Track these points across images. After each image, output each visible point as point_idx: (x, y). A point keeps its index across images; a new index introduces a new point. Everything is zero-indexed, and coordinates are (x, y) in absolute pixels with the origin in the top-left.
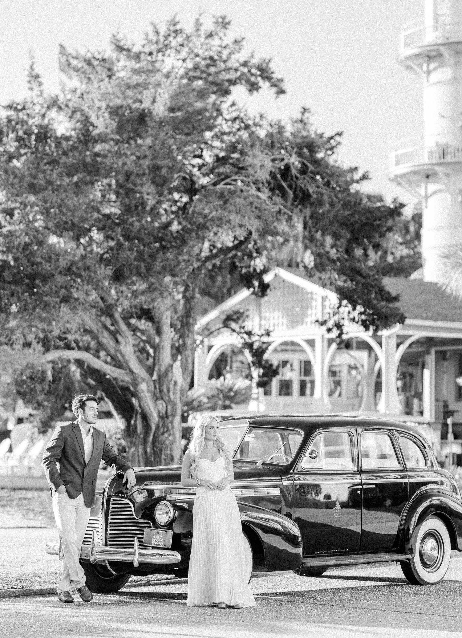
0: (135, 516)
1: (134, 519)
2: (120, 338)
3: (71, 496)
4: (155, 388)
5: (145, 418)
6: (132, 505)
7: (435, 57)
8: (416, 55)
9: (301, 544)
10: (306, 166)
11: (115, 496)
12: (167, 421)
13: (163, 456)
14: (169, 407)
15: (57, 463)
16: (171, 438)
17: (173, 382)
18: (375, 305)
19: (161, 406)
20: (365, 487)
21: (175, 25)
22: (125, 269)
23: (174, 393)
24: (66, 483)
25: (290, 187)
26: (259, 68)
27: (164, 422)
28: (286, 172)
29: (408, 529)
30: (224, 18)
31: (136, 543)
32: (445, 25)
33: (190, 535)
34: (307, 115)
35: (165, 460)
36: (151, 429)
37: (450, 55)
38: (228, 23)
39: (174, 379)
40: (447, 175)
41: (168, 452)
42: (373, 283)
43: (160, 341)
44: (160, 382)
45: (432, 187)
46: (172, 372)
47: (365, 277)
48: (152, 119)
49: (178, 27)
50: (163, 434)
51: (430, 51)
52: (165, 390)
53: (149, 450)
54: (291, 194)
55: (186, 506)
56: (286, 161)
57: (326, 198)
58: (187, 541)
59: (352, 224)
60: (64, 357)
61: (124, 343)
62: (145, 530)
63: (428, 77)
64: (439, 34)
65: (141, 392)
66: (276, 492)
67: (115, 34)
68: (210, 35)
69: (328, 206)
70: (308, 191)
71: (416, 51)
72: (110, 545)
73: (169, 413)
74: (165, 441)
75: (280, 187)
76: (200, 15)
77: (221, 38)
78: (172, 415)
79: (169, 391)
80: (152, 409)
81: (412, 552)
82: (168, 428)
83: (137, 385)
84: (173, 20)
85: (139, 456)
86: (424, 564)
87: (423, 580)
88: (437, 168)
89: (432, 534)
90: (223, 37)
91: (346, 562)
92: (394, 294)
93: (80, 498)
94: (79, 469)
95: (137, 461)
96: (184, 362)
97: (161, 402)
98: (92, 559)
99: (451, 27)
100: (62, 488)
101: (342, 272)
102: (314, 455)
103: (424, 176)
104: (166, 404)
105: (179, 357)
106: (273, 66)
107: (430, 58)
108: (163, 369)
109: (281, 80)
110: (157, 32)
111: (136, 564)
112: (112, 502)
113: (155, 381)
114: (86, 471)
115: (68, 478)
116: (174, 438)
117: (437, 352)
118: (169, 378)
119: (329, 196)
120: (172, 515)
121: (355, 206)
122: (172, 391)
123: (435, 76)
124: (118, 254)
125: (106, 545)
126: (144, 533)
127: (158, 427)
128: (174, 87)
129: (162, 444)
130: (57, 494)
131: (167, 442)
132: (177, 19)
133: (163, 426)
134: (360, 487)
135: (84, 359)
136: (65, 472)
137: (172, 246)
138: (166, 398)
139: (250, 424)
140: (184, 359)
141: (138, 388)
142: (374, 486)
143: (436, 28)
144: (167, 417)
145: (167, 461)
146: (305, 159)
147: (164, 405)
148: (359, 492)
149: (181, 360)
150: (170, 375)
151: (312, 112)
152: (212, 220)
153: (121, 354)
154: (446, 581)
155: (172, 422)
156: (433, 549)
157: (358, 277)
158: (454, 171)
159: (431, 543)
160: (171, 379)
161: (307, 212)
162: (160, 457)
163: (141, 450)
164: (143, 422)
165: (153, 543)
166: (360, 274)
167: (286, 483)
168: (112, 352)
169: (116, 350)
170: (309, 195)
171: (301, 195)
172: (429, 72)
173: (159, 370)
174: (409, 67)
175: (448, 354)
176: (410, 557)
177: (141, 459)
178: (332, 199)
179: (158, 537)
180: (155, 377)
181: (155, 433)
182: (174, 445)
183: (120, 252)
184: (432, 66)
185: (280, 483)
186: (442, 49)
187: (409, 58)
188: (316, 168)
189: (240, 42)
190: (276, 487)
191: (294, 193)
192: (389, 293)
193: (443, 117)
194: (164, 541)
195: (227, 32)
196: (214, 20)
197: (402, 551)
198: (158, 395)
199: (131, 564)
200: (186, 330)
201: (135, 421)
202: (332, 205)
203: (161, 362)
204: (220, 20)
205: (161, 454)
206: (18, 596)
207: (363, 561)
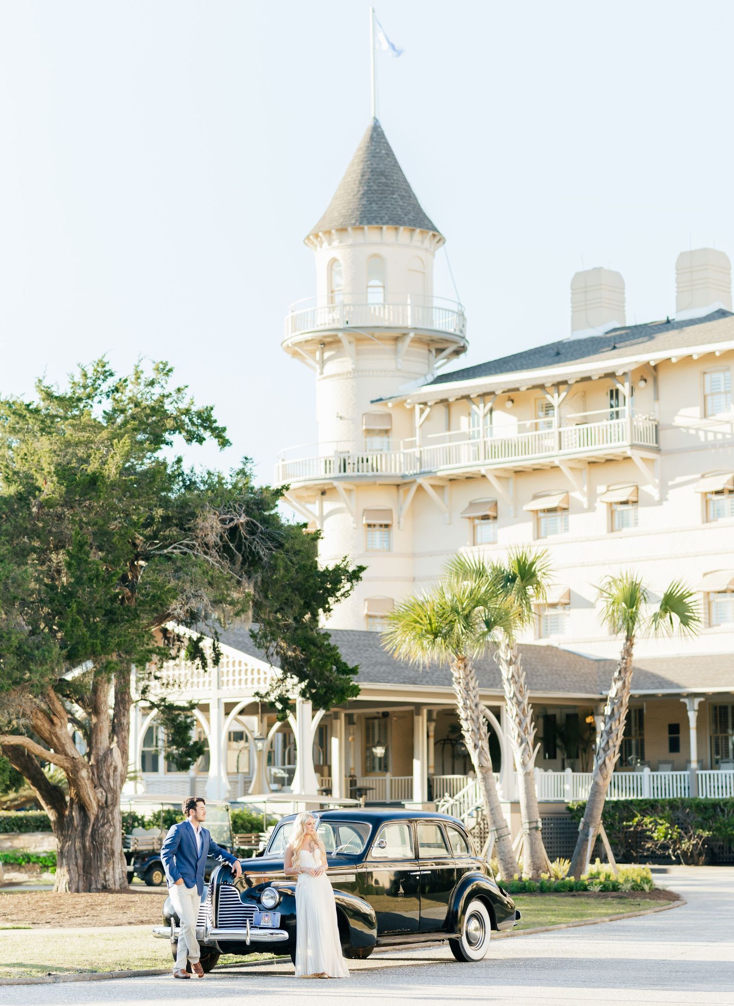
0: (241, 902)
1: (240, 904)
2: (55, 720)
3: (188, 886)
4: (93, 774)
5: (83, 808)
6: (238, 892)
7: (331, 343)
8: (307, 341)
9: (376, 925)
10: (255, 525)
11: (224, 884)
12: (107, 811)
13: (104, 851)
14: (109, 796)
15: (174, 857)
16: (111, 830)
17: (112, 767)
18: (328, 677)
19: (100, 794)
20: (422, 873)
21: (104, 366)
22: (80, 648)
23: (115, 781)
24: (184, 876)
25: (239, 549)
26: (199, 415)
27: (104, 812)
28: (234, 531)
29: (457, 911)
30: (166, 364)
31: (248, 925)
32: (344, 305)
33: (294, 917)
34: (249, 465)
35: (106, 855)
36: (90, 821)
37: (350, 342)
38: (170, 370)
39: (114, 763)
40: (349, 491)
41: (109, 846)
42: (329, 654)
43: (99, 721)
44: (98, 768)
45: (329, 505)
46: (112, 756)
47: (319, 648)
48: (104, 483)
49: (107, 369)
50: (103, 825)
51: (325, 337)
52: (104, 777)
53: (87, 844)
54: (239, 557)
55: (289, 892)
56: (235, 522)
57: (281, 563)
58: (292, 922)
59: (306, 589)
60: (6, 743)
61: (60, 724)
62: (254, 913)
63: (322, 367)
64: (337, 315)
65: (81, 779)
66: (352, 879)
67: (41, 378)
68: (152, 383)
69: (282, 572)
70: (258, 553)
71: (309, 337)
72: (220, 927)
73: (109, 802)
74: (105, 834)
75: (226, 548)
76: (140, 361)
77: (162, 386)
78: (112, 804)
79: (108, 777)
80: (92, 798)
81: (460, 931)
82: (108, 819)
83: (78, 772)
84: (101, 361)
85: (76, 851)
86: (470, 943)
87: (469, 957)
88: (335, 483)
89: (476, 916)
90: (165, 386)
91: (410, 940)
92: (351, 665)
93: (195, 888)
94: (193, 863)
95: (73, 857)
96: (121, 744)
97: (101, 789)
98: (206, 940)
99: (352, 308)
100: (181, 880)
101: (292, 641)
102: (383, 845)
103: (320, 493)
104: (105, 791)
105: (115, 739)
106: (215, 415)
107: (324, 344)
108: (101, 753)
109: (224, 429)
110: (85, 375)
111: (248, 943)
112: (221, 890)
113: (92, 766)
114: (198, 864)
115: (184, 871)
116: (115, 831)
117: (346, 715)
118: (109, 764)
119: (283, 559)
120: (278, 900)
121: (310, 570)
122: (111, 777)
123: (332, 367)
124: (73, 631)
125: (216, 927)
126: (253, 916)
127: (97, 818)
128: (126, 449)
129: (102, 838)
130: (175, 886)
131: (108, 835)
132: (105, 360)
133: (103, 817)
134: (418, 873)
135: (25, 744)
136: (181, 865)
137: (123, 621)
138: (106, 785)
139: (321, 818)
140: (120, 739)
141: (79, 775)
142: (430, 872)
143: (332, 309)
144: (107, 807)
145: (108, 856)
146: (254, 518)
147: (104, 794)
148: (418, 878)
149: (118, 742)
150: (109, 759)
151: (255, 463)
152: (169, 591)
153: (57, 737)
154: (485, 959)
155: (112, 812)
156: (476, 929)
157: (312, 648)
158: (357, 486)
159: (475, 923)
160: (111, 764)
161: (259, 577)
162: (100, 851)
163: (78, 844)
164: (80, 813)
165: (262, 924)
166: (315, 645)
167: (360, 870)
168: (47, 735)
169: (51, 733)
170: (260, 559)
171: (250, 558)
172: (323, 363)
173: (97, 754)
174: (295, 354)
175: (355, 717)
176: (458, 935)
177: (78, 854)
178: (286, 563)
179: (267, 919)
180: (92, 762)
181: (93, 825)
182: (115, 838)
183: (75, 630)
184: (327, 354)
185: (355, 871)
186: (340, 335)
187: (298, 344)
188: (267, 528)
189: (183, 390)
190: (353, 874)
191: (243, 556)
192: (345, 664)
193: (341, 418)
194: (273, 922)
195: (169, 379)
196: (154, 366)
197: (452, 931)
198: (96, 782)
199: (244, 942)
200: (121, 708)
201: (71, 812)
202: (287, 569)
203: (99, 745)
204: (161, 366)
205: (101, 849)
206: (130, 977)
207: (423, 939)
